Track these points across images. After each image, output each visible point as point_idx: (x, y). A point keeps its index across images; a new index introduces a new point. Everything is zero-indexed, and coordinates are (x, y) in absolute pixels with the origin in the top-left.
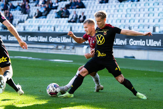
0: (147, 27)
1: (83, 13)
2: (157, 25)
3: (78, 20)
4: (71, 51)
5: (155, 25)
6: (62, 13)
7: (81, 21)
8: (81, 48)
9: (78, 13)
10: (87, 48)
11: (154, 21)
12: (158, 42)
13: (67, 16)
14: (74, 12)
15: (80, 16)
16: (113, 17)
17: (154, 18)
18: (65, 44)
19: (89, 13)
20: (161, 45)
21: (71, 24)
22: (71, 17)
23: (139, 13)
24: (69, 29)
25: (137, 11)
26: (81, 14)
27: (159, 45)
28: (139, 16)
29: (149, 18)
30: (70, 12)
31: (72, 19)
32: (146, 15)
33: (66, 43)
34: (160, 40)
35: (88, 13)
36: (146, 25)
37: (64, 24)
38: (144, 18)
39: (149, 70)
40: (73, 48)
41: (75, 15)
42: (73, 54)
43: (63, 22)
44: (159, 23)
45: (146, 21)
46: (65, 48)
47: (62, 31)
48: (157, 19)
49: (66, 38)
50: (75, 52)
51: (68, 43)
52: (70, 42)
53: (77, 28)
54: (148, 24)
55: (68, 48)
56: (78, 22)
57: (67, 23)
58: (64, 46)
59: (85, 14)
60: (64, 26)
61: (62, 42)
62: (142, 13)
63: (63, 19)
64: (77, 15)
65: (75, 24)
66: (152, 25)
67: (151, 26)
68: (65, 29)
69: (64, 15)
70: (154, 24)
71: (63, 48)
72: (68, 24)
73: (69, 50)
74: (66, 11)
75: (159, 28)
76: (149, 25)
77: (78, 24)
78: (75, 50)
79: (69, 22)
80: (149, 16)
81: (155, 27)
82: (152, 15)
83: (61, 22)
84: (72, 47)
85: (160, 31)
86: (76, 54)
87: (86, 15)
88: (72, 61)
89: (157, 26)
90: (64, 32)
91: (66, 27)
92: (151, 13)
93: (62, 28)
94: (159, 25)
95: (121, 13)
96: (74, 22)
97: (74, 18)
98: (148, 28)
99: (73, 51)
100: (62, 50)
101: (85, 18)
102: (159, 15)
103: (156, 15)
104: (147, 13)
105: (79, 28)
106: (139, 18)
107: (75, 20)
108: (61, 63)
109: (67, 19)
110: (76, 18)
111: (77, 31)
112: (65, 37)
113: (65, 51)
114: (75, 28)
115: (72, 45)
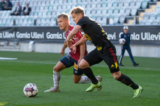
0: (100, 19)
1: (28, 5)
2: (111, 16)
3: (22, 13)
4: (15, 47)
5: (108, 17)
6: (4, 5)
7: (26, 14)
8: (26, 44)
9: (22, 4)
10: (34, 43)
11: (107, 13)
12: (112, 35)
13: (10, 8)
14: (18, 3)
15: (25, 8)
16: (62, 8)
17: (107, 8)
18: (8, 40)
19: (35, 5)
20: (116, 38)
21: (15, 17)
22: (14, 9)
23: (91, 3)
24: (12, 23)
25: (88, 2)
26: (26, 6)
27: (114, 38)
28: (91, 7)
29: (102, 8)
30: (13, 4)
31: (15, 11)
32: (99, 6)
33: (9, 38)
34: (115, 33)
35: (33, 4)
36: (99, 16)
37: (6, 17)
38: (96, 9)
39: (103, 67)
40: (18, 44)
41: (18, 7)
42: (18, 50)
43: (5, 15)
44: (113, 15)
45: (99, 12)
46: (8, 44)
47: (4, 25)
48: (110, 9)
49: (9, 33)
50: (19, 49)
51: (11, 38)
52: (13, 38)
53: (21, 21)
54: (101, 15)
55: (11, 44)
56: (23, 15)
57: (9, 15)
58: (6, 42)
59: (30, 6)
60: (7, 20)
61: (4, 37)
62: (94, 4)
63: (5, 12)
64: (21, 7)
65: (19, 17)
66: (105, 16)
67: (104, 18)
68: (7, 23)
69: (6, 7)
70: (108, 15)
71: (6, 44)
72: (11, 17)
73: (12, 46)
74: (8, 3)
75: (113, 19)
76: (102, 17)
77: (23, 17)
78: (20, 46)
79: (12, 14)
80: (101, 6)
81: (109, 19)
82: (105, 5)
83: (3, 15)
84: (16, 42)
85: (114, 23)
86: (20, 50)
87: (32, 7)
88: (16, 59)
89: (111, 18)
90: (6, 26)
91: (9, 21)
92: (104, 3)
93: (4, 21)
94: (113, 16)
95: (71, 4)
96: (18, 15)
97: (17, 10)
98: (102, 19)
99: (18, 47)
100: (5, 47)
101: (30, 9)
102: (112, 6)
103: (110, 5)
104: (99, 4)
105: (23, 21)
106: (91, 9)
107: (18, 13)
108: (4, 61)
109: (9, 12)
110: (20, 11)
111: (21, 25)
112: (7, 31)
113: (8, 47)
114: (19, 21)
115: (16, 41)
